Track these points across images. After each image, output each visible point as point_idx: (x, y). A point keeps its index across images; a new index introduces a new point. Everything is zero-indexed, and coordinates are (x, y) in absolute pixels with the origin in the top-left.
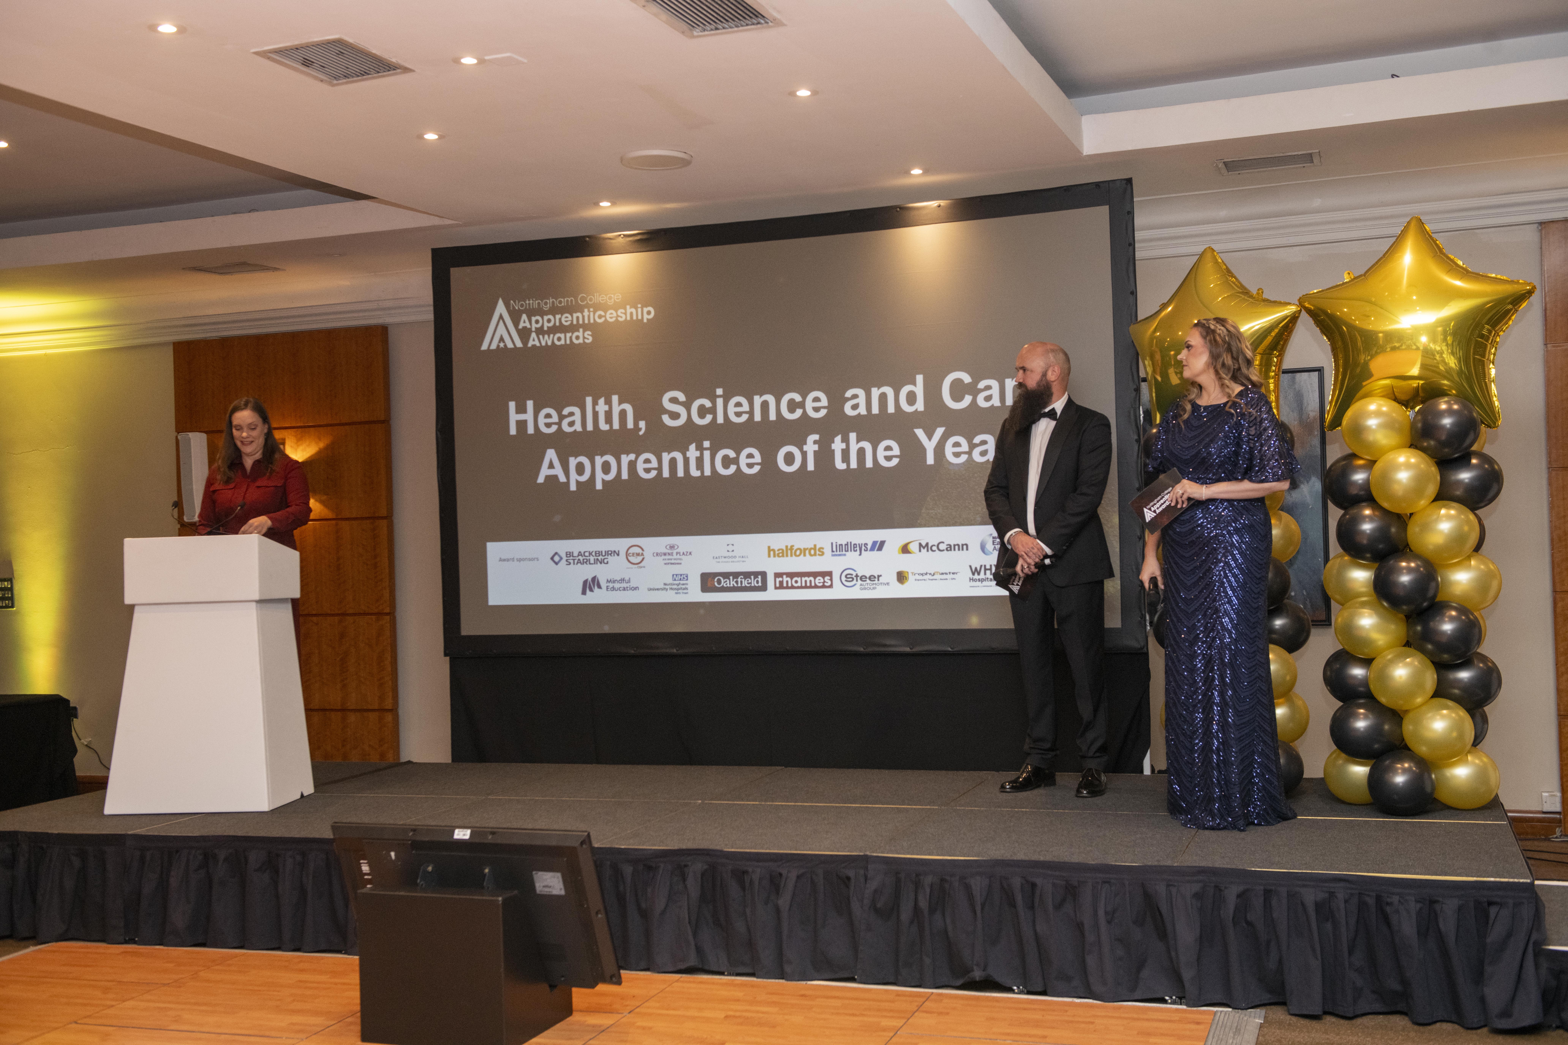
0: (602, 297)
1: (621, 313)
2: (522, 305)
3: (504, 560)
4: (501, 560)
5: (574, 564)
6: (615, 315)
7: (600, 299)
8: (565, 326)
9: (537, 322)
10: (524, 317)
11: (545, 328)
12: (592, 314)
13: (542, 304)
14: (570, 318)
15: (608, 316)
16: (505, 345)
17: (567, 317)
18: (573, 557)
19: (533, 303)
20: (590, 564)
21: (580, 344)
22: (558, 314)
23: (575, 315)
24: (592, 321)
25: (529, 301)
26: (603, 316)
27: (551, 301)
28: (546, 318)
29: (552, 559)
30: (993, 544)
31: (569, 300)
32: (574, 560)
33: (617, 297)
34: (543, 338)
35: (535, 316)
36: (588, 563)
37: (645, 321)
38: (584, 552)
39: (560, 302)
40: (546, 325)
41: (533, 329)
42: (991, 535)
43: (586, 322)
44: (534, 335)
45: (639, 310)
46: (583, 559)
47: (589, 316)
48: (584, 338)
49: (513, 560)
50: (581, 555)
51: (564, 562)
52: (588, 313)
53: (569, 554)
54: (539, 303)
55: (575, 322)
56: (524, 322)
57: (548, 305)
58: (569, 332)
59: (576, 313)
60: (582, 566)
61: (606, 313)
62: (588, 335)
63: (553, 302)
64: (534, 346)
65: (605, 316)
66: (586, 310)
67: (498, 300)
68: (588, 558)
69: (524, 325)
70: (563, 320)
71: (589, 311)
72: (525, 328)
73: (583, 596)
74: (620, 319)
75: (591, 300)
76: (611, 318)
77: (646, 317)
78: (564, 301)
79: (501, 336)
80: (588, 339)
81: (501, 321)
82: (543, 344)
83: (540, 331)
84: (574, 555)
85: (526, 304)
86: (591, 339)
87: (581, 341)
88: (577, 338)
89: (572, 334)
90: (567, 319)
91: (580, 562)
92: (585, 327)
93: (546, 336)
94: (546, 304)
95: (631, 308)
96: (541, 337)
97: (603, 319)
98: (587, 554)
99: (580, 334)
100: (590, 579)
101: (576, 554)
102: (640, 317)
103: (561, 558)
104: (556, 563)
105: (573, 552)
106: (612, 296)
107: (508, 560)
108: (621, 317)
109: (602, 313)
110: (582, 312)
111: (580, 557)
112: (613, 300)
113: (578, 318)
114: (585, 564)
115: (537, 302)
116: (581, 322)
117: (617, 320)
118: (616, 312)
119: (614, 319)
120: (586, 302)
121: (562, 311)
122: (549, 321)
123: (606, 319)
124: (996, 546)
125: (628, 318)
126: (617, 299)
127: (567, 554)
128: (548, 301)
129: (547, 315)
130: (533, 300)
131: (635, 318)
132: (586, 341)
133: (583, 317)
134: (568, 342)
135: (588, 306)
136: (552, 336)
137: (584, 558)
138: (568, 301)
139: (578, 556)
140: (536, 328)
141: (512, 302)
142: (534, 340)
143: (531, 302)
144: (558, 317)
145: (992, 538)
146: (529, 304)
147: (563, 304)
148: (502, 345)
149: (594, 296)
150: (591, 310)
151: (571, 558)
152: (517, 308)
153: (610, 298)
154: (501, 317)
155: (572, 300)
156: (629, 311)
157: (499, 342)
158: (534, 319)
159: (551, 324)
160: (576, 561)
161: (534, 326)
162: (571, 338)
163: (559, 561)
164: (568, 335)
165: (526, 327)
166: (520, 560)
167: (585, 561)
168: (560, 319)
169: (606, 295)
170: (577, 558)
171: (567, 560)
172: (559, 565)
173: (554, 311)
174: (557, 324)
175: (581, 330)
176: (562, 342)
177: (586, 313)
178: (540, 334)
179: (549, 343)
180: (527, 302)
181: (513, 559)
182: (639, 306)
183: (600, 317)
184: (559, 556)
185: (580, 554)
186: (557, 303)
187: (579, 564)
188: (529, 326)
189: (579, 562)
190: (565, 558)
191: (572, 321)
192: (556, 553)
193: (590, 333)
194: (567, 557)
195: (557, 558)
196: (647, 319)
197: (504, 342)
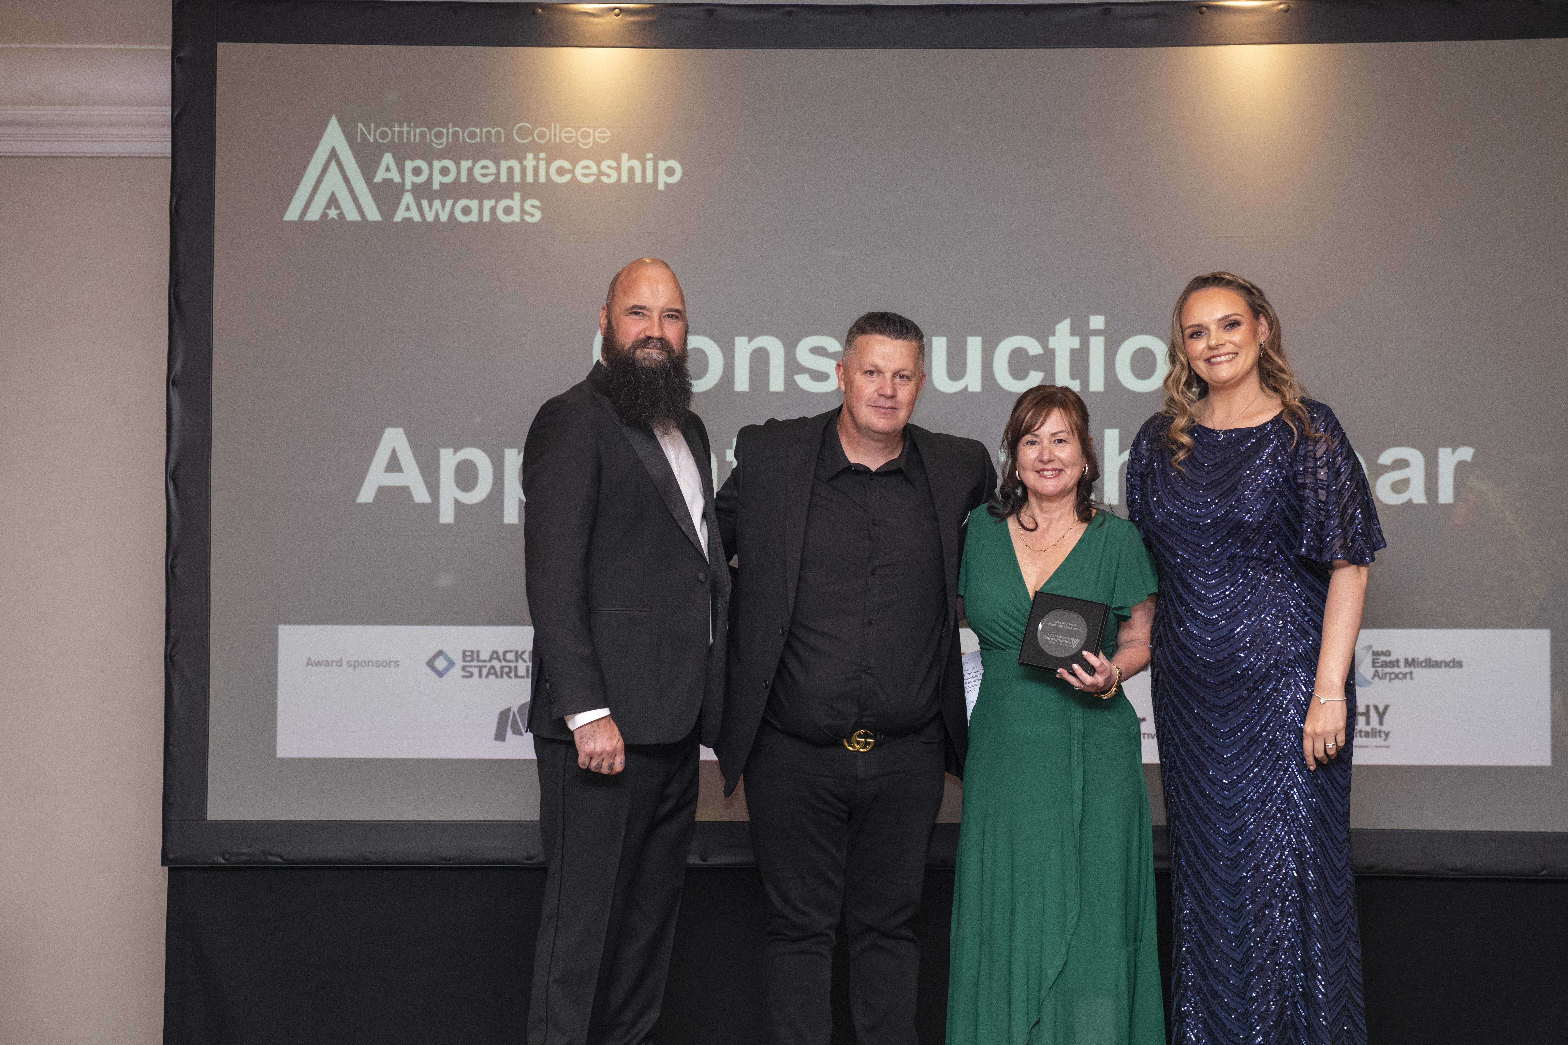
0: (566, 132)
1: (609, 167)
2: (384, 135)
3: (318, 664)
4: (309, 663)
5: (480, 676)
6: (594, 169)
7: (563, 135)
8: (481, 184)
9: (417, 171)
10: (388, 159)
11: (436, 186)
12: (542, 164)
13: (430, 136)
14: (493, 169)
15: (579, 171)
16: (341, 215)
17: (485, 167)
18: (478, 660)
19: (409, 132)
20: (516, 676)
21: (513, 223)
22: (467, 159)
23: (504, 164)
24: (542, 179)
25: (401, 126)
26: (568, 171)
27: (451, 131)
28: (437, 165)
29: (431, 663)
30: (1374, 666)
31: (493, 132)
32: (480, 668)
33: (601, 135)
34: (431, 206)
35: (412, 160)
36: (512, 675)
37: (661, 187)
38: (505, 653)
39: (472, 135)
40: (438, 180)
41: (408, 186)
42: (1370, 647)
43: (530, 179)
44: (408, 198)
45: (650, 165)
46: (502, 668)
47: (536, 169)
48: (523, 212)
49: (339, 663)
50: (498, 658)
51: (457, 671)
52: (534, 163)
53: (470, 656)
54: (422, 134)
55: (503, 178)
56: (388, 169)
57: (445, 139)
58: (490, 199)
59: (507, 159)
60: (500, 680)
61: (574, 166)
62: (532, 206)
63: (455, 134)
64: (408, 221)
65: (572, 171)
66: (530, 156)
67: (329, 119)
68: (513, 665)
69: (388, 175)
70: (477, 172)
71: (536, 158)
72: (388, 182)
73: (498, 743)
74: (604, 179)
75: (542, 135)
76: (586, 175)
77: (663, 179)
78: (481, 134)
79: (333, 194)
80: (532, 215)
81: (333, 164)
82: (430, 217)
83: (423, 192)
84: (481, 658)
85: (393, 132)
86: (538, 215)
87: (516, 217)
88: (508, 211)
89: (497, 203)
90: (485, 171)
91: (496, 674)
92: (528, 190)
93: (437, 203)
94: (439, 135)
95: (630, 159)
96: (425, 203)
97: (567, 178)
98: (511, 656)
99: (515, 202)
100: (515, 709)
101: (485, 656)
102: (650, 179)
103: (451, 664)
104: (440, 674)
105: (478, 652)
106: (591, 131)
107: (327, 664)
108: (609, 176)
109: (567, 165)
110: (521, 159)
111: (495, 663)
112: (591, 139)
113: (510, 170)
114: (505, 676)
115: (418, 130)
116: (517, 179)
117: (598, 180)
118: (599, 166)
119: (592, 179)
120: (530, 138)
121: (476, 153)
122: (445, 171)
123: (574, 178)
124: (1380, 670)
125: (625, 179)
126: (600, 138)
127: (464, 656)
128: (445, 131)
129: (440, 159)
130: (409, 126)
131: (638, 179)
132: (527, 218)
133: (524, 169)
134: (486, 218)
135: (535, 149)
136: (449, 203)
137: (504, 664)
138: (489, 133)
139: (490, 661)
140: (413, 184)
141: (360, 125)
142: (408, 209)
143: (405, 129)
144: (465, 164)
145: (1370, 653)
146: (401, 133)
147: (478, 140)
148: (333, 213)
149: (549, 128)
150: (542, 155)
151: (475, 663)
152: (371, 140)
153: (586, 135)
154: (333, 155)
155: (498, 134)
156: (626, 163)
157: (328, 207)
158: (409, 165)
159: (449, 179)
160: (485, 671)
161: (410, 179)
162: (493, 210)
163: (447, 670)
164: (488, 204)
165: (391, 180)
166: (354, 665)
167: (506, 670)
168: (470, 170)
169: (577, 129)
170: (489, 665)
171: (464, 668)
172: (446, 677)
173: (456, 152)
174: (464, 179)
175: (517, 196)
176: (474, 217)
177: (530, 161)
178: (424, 198)
179: (444, 217)
180: (396, 129)
181: (341, 661)
182: (650, 156)
183: (561, 171)
184: (447, 658)
185: (494, 655)
186: (463, 135)
187: (492, 677)
188: (397, 179)
189: (492, 671)
190: (459, 663)
191: (498, 175)
192: (440, 653)
193: (537, 203)
194: (464, 660)
195: (441, 664)
196: (666, 184)
197: (338, 207)
